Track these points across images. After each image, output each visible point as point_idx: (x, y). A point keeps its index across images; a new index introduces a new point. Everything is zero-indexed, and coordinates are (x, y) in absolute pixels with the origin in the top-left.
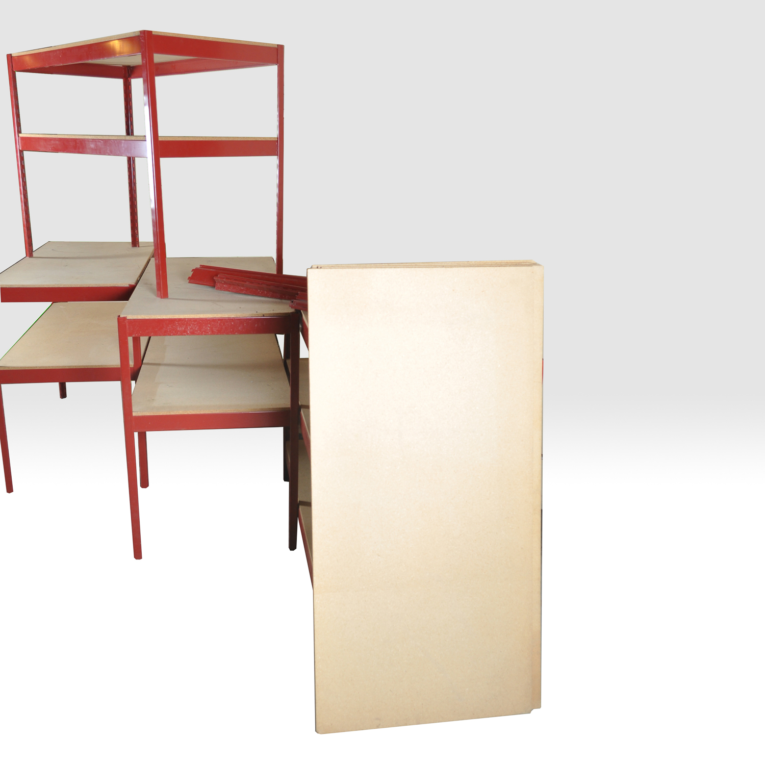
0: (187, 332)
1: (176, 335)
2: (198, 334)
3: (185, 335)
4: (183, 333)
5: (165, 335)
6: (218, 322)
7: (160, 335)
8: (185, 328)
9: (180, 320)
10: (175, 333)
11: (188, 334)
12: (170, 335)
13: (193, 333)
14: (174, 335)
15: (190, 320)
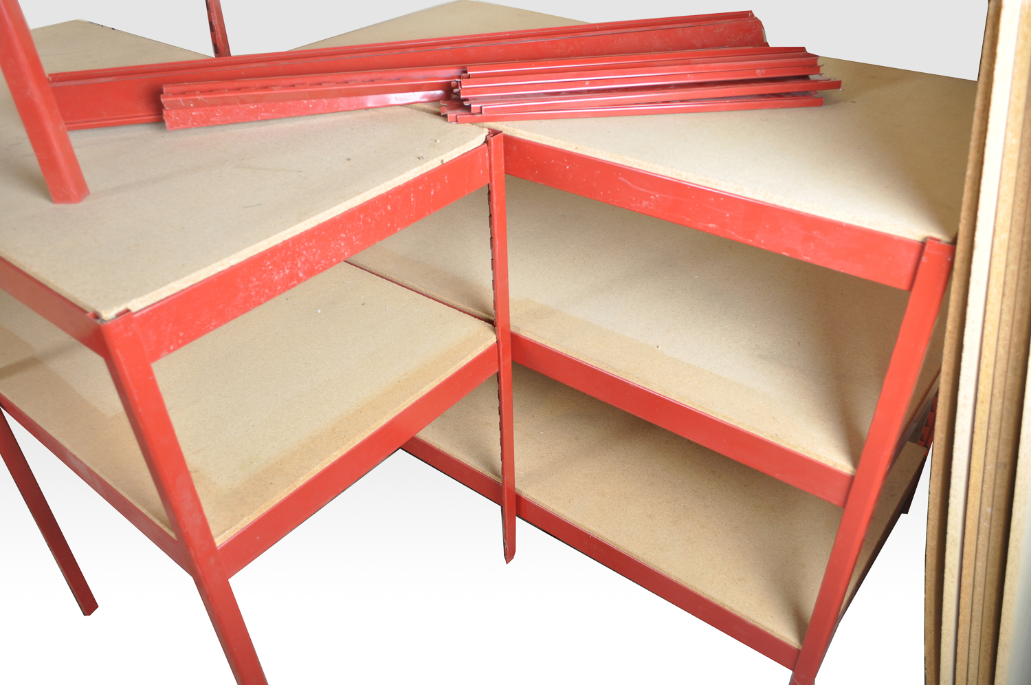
0: (297, 274)
1: (274, 296)
2: (324, 269)
3: (294, 285)
4: (290, 281)
5: (245, 310)
6: (359, 219)
7: (235, 317)
8: (291, 269)
9: (274, 251)
10: (270, 291)
11: (300, 280)
12: (260, 303)
13: (311, 273)
14: (269, 298)
15: (297, 240)
